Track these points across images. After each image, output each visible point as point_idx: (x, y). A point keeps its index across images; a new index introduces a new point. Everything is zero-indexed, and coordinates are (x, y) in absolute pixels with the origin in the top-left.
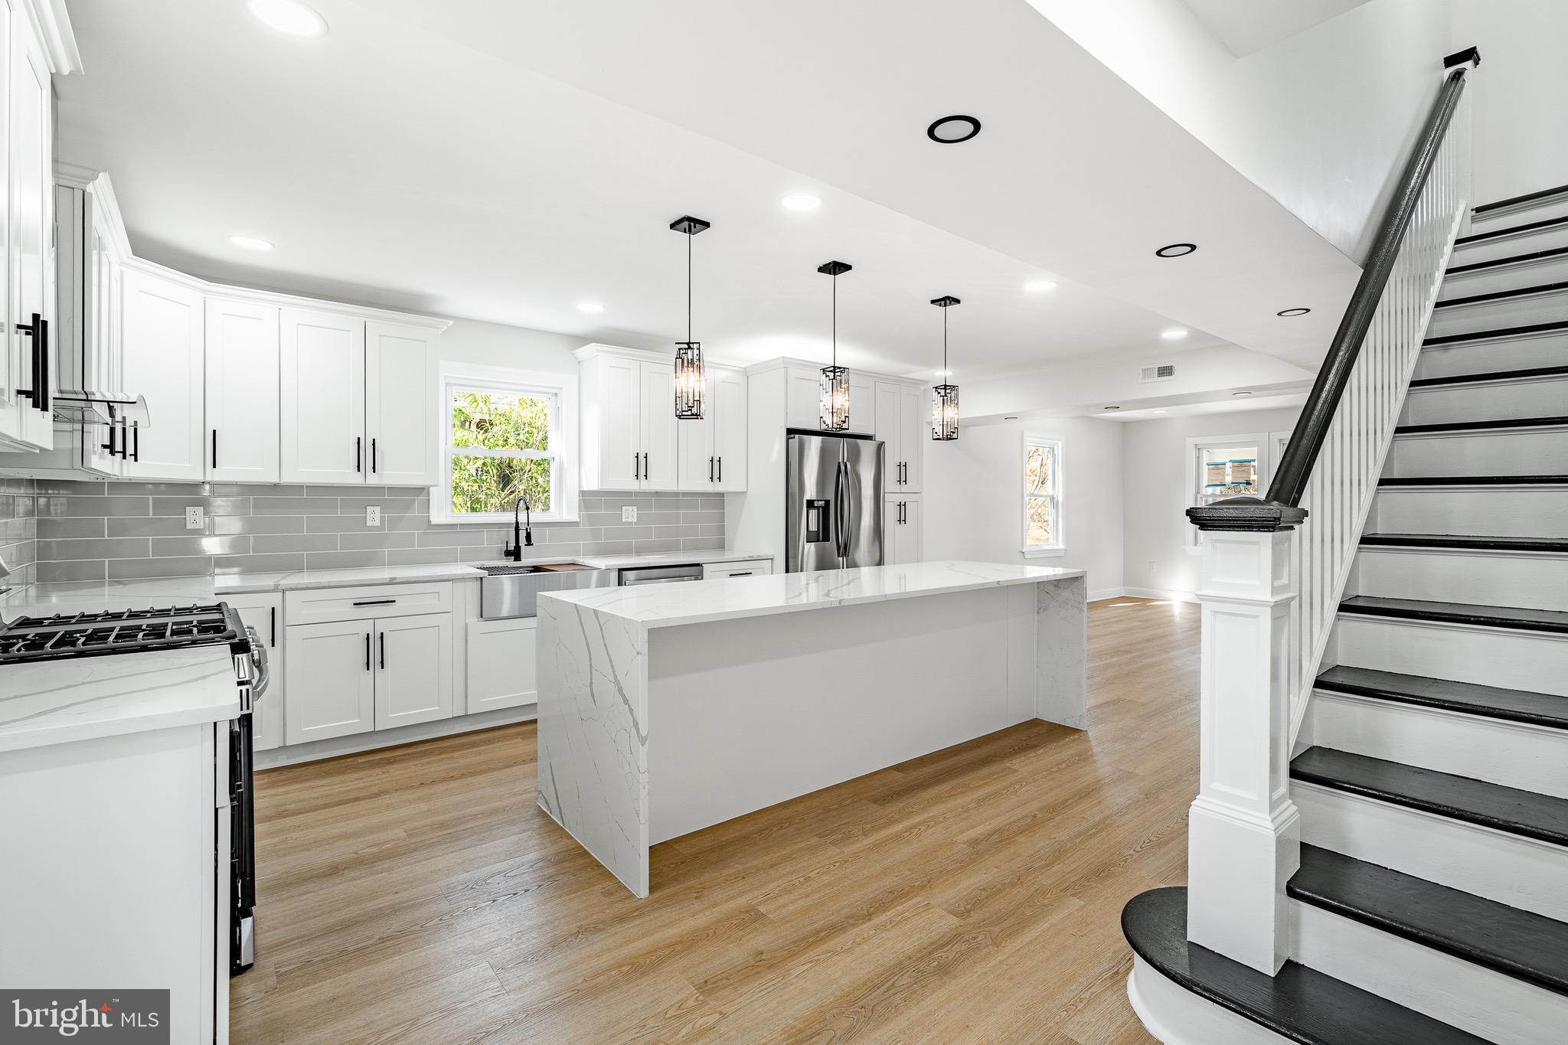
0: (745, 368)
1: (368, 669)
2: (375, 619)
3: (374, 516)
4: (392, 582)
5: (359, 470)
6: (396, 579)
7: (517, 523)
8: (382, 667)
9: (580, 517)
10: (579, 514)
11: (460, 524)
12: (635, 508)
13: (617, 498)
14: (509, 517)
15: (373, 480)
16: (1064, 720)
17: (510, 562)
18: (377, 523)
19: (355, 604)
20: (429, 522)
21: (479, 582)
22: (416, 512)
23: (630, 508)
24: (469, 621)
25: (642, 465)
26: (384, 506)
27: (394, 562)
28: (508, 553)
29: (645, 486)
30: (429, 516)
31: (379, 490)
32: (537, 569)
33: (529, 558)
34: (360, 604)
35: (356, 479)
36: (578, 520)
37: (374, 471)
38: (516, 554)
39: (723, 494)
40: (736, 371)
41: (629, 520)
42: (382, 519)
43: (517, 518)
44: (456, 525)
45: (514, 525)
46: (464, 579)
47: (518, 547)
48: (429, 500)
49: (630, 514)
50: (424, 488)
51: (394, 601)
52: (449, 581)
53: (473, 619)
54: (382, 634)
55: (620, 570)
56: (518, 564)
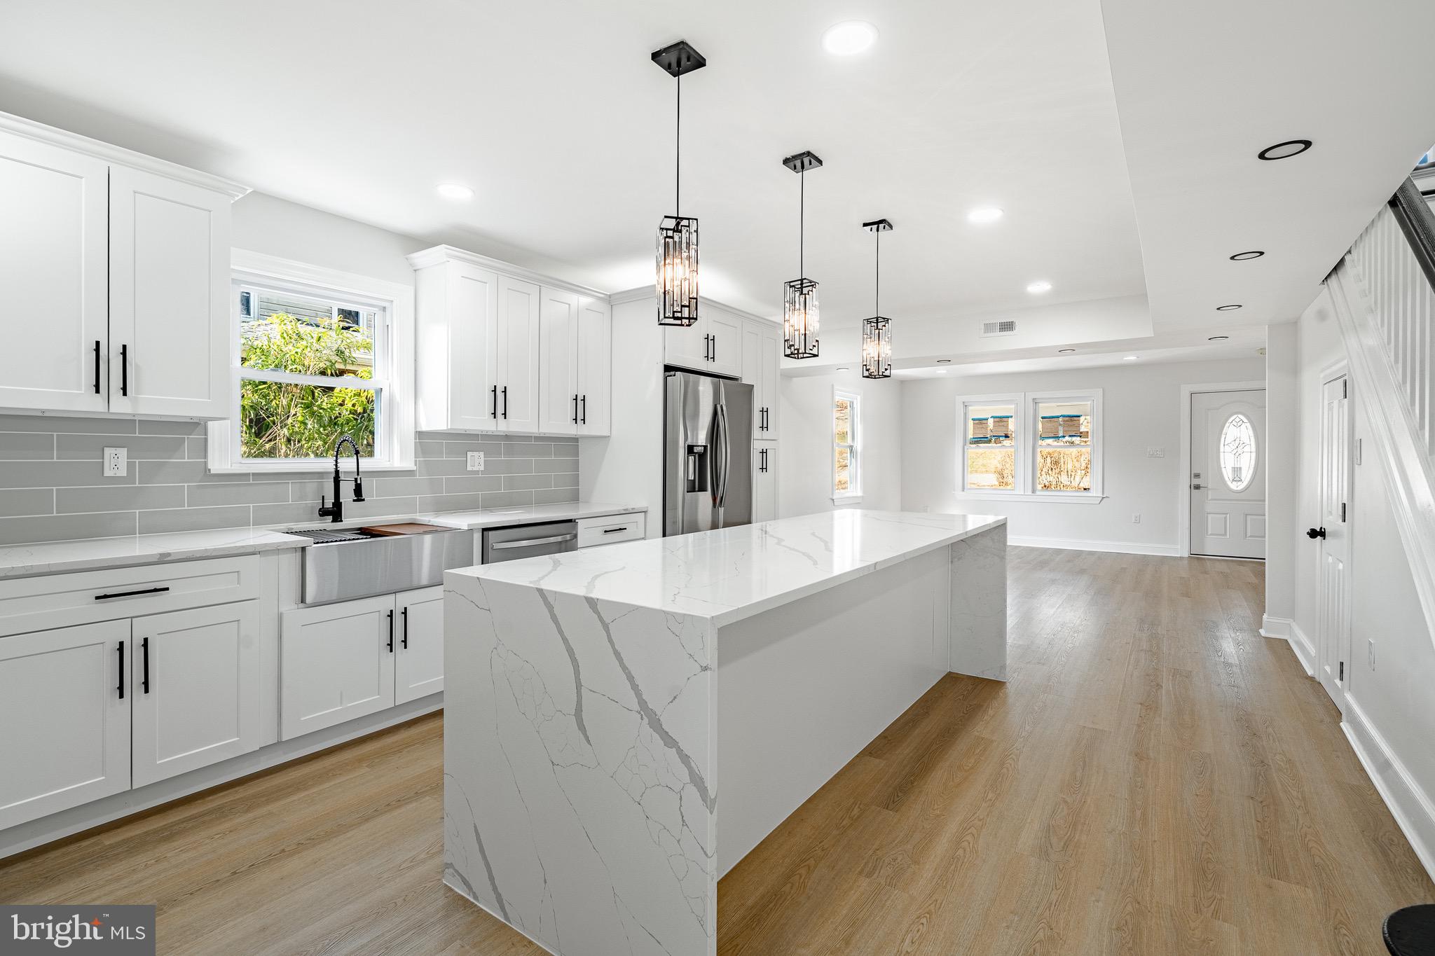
0: (610, 296)
1: (121, 696)
2: (132, 618)
3: (116, 462)
4: (163, 559)
5: (97, 391)
6: (169, 554)
7: (337, 472)
8: (147, 691)
9: (416, 465)
10: (416, 461)
11: (253, 474)
12: (482, 454)
13: (461, 441)
14: (327, 464)
15: (120, 406)
16: (983, 672)
17: (327, 523)
18: (123, 472)
19: (97, 598)
20: (207, 470)
21: (299, 554)
22: (185, 457)
23: (476, 454)
24: (283, 609)
25: (499, 400)
26: (134, 448)
27: (150, 529)
28: (324, 512)
29: (502, 426)
30: (206, 463)
31: (125, 424)
32: (366, 532)
33: (354, 517)
34: (106, 597)
35: (92, 405)
36: (415, 468)
37: (125, 394)
38: (335, 512)
39: (578, 438)
40: (600, 298)
41: (475, 469)
42: (130, 466)
43: (336, 465)
44: (248, 474)
45: (333, 475)
46: (277, 550)
47: (337, 504)
48: (206, 440)
49: (476, 461)
50: (197, 424)
51: (167, 589)
52: (254, 554)
53: (289, 607)
54: (146, 640)
55: (484, 530)
56: (338, 526)
